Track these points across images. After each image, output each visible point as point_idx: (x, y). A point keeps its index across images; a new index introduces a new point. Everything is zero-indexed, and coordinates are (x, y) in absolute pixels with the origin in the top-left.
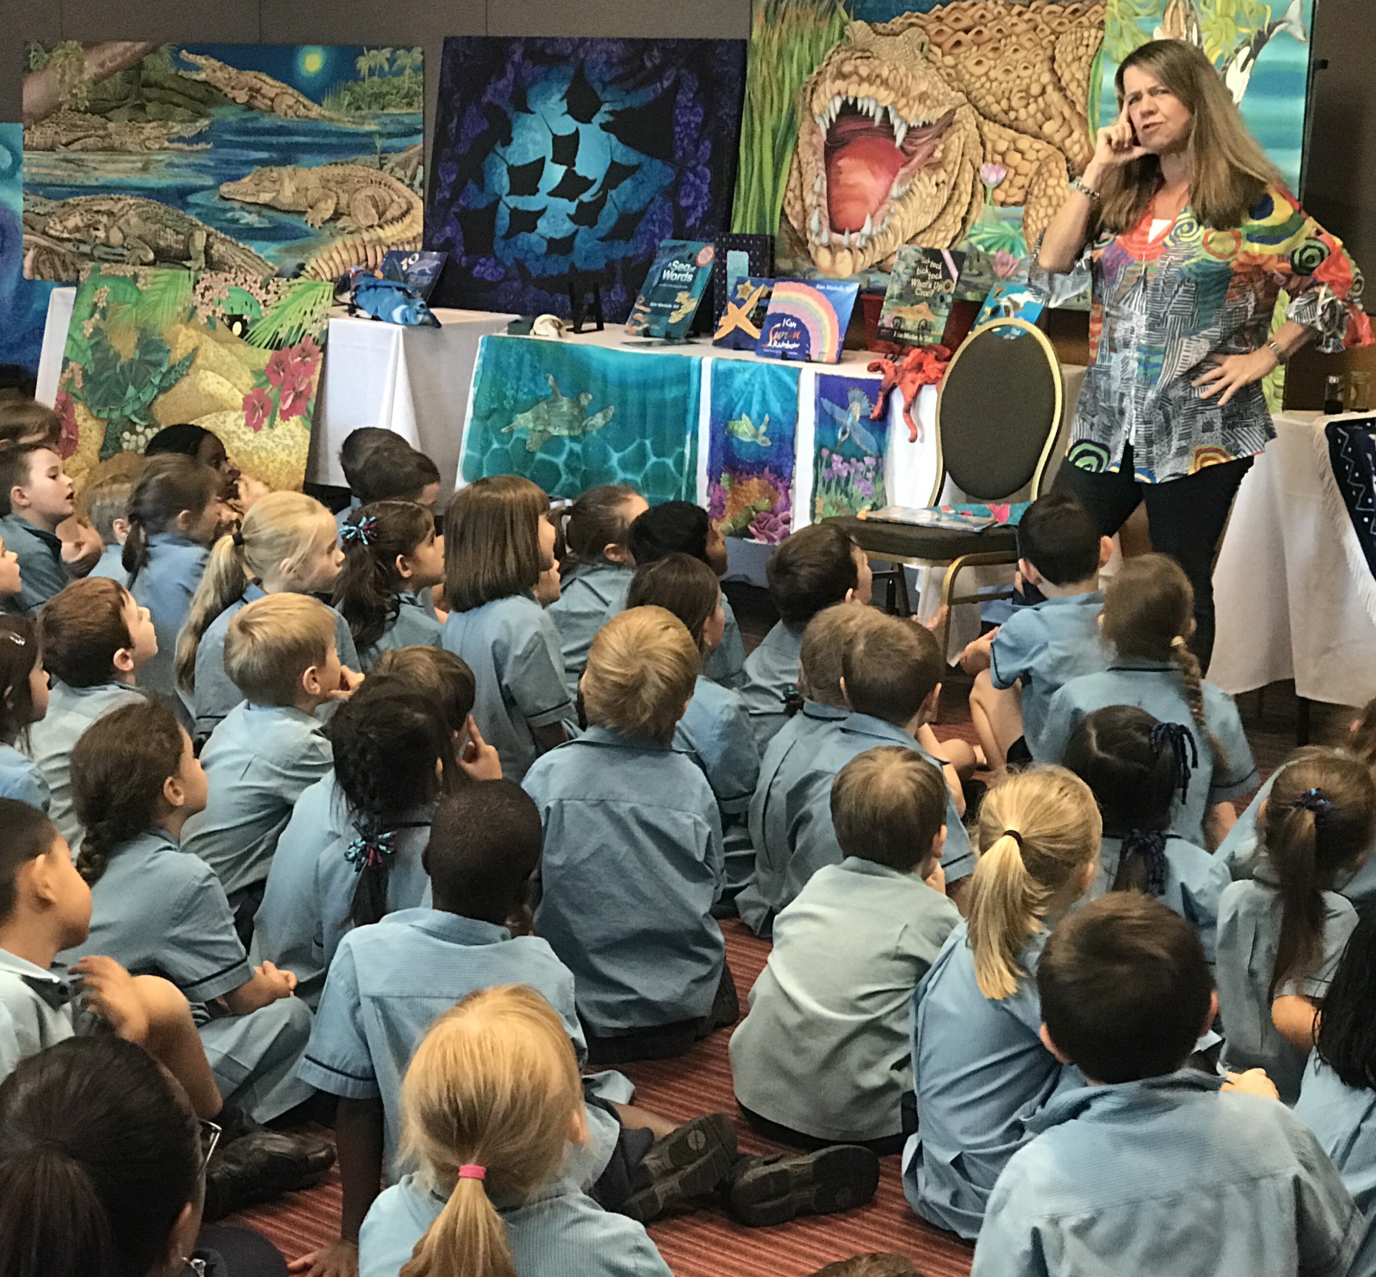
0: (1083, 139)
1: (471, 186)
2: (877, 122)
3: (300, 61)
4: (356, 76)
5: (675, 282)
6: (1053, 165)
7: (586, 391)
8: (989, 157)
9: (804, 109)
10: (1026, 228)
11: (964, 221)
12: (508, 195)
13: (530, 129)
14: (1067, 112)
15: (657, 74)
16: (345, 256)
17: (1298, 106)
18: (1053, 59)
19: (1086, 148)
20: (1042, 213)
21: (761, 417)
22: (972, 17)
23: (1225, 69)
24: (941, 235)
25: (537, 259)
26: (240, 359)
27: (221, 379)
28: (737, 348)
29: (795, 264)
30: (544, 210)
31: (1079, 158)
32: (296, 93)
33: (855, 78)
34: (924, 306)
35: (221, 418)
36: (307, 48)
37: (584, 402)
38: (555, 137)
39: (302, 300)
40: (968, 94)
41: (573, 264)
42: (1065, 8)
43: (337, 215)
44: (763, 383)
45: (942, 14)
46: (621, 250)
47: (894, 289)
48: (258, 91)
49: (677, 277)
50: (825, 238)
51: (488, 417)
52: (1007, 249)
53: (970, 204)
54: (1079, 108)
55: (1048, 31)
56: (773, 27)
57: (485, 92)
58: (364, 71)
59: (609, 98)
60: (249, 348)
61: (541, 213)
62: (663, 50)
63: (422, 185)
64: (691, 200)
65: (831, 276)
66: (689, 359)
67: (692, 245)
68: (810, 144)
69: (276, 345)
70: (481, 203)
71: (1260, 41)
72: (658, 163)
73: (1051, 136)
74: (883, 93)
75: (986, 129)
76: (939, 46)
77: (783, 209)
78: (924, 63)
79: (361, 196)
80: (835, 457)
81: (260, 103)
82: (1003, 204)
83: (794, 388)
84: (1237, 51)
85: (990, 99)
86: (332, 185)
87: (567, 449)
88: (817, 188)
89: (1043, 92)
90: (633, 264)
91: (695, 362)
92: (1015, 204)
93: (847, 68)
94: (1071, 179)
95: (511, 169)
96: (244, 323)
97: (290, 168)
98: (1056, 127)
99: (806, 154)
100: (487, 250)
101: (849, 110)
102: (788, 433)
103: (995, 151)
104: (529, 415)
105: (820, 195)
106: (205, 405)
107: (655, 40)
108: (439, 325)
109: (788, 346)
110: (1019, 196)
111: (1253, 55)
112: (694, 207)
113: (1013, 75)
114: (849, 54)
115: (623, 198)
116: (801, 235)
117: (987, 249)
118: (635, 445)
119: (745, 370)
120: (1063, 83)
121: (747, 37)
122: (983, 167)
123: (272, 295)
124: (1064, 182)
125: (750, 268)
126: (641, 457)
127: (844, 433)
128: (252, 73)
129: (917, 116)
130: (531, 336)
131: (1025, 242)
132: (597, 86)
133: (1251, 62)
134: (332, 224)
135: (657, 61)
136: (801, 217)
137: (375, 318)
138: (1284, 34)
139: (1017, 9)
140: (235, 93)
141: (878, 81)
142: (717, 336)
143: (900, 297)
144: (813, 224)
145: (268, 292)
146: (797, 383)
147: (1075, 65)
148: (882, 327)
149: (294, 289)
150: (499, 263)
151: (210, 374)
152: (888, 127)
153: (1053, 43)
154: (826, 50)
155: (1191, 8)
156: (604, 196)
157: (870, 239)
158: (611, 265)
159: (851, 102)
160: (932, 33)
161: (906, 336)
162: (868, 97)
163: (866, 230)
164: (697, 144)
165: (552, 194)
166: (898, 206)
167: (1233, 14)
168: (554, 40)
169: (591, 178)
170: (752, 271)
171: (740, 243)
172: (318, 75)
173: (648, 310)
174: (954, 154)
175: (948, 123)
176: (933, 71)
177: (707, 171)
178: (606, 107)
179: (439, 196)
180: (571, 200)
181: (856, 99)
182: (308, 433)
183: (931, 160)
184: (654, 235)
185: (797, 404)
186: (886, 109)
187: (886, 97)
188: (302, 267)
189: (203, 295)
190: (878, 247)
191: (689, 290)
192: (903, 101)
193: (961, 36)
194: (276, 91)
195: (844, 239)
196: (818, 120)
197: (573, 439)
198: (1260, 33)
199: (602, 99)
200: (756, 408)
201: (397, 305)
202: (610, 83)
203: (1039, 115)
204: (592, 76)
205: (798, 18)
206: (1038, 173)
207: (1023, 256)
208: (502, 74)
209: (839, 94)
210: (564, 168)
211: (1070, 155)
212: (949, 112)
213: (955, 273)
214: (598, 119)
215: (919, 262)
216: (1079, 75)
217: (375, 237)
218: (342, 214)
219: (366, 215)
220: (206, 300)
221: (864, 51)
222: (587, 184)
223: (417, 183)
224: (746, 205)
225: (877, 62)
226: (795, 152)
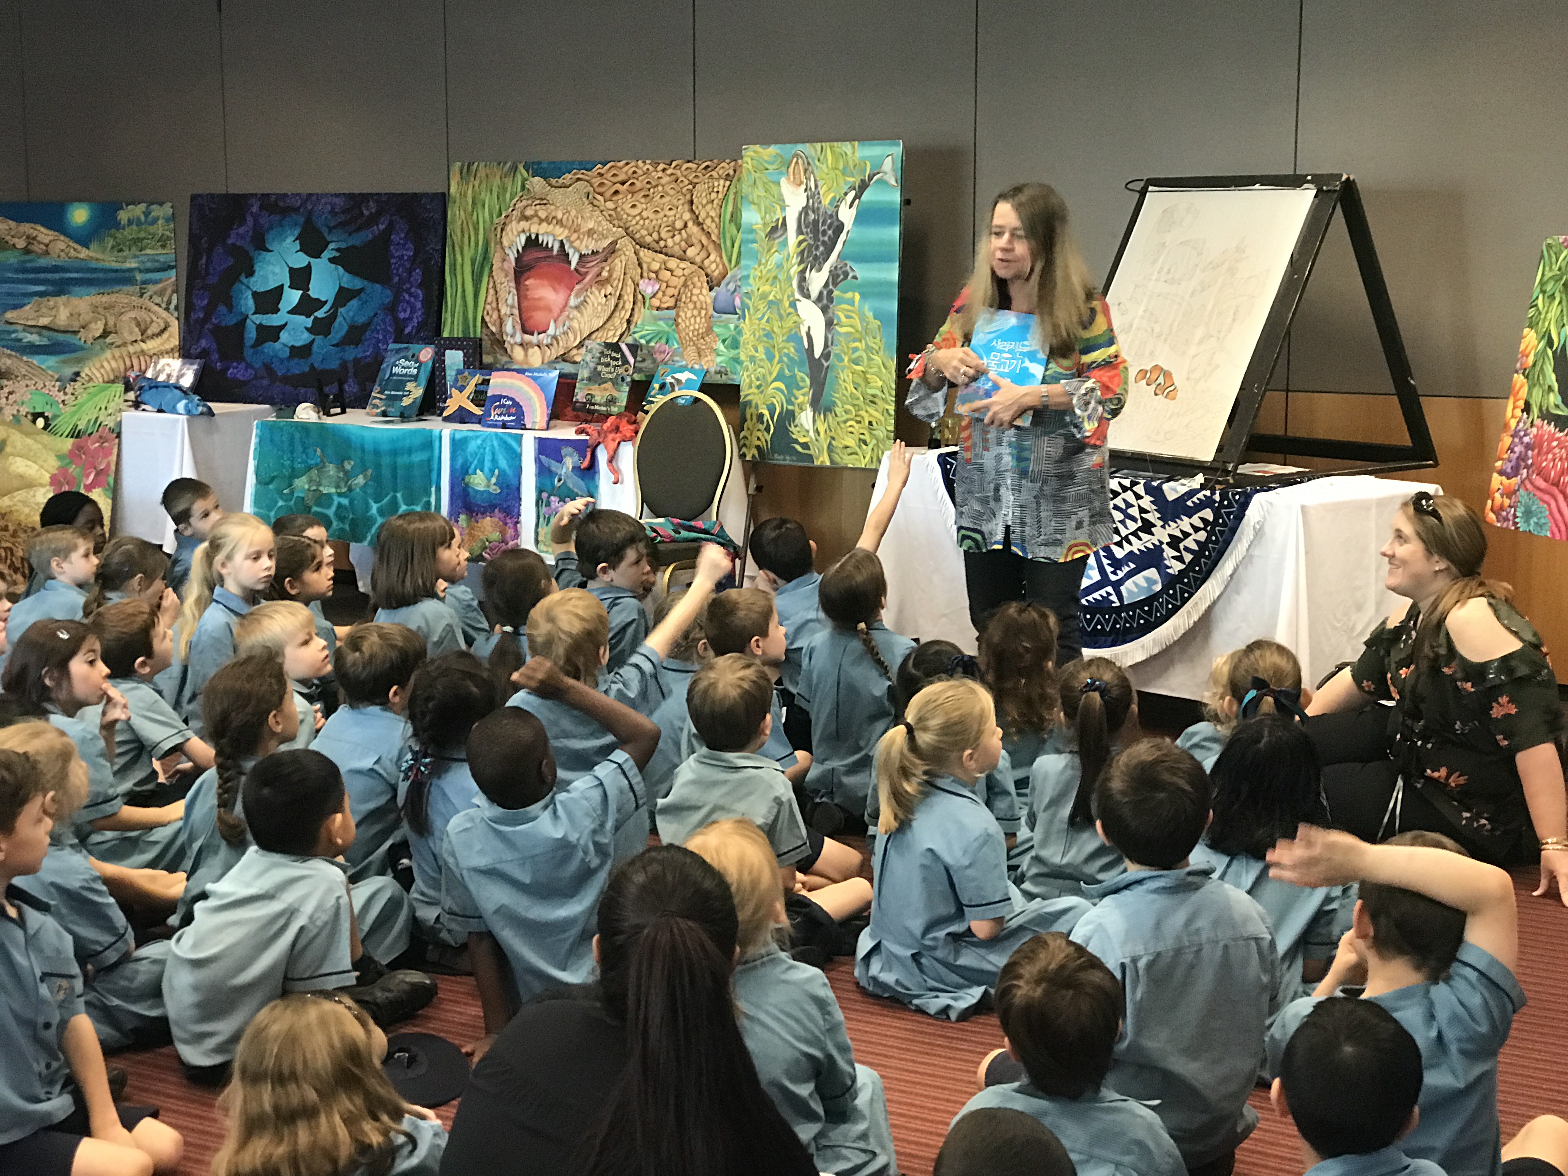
0: (718, 259)
1: (222, 309)
2: (555, 252)
3: (69, 216)
4: (117, 225)
5: (402, 376)
6: (696, 279)
7: (349, 458)
8: (645, 274)
9: (496, 244)
10: (677, 325)
11: (629, 322)
12: (255, 313)
13: (269, 263)
14: (705, 241)
15: (373, 220)
16: (114, 364)
17: (894, 233)
18: (691, 202)
19: (721, 266)
20: (689, 314)
21: (492, 472)
22: (626, 173)
23: (837, 206)
24: (611, 333)
25: (282, 361)
26: (45, 446)
27: (29, 463)
28: (462, 422)
29: (495, 358)
30: (285, 325)
31: (716, 273)
32: (67, 240)
33: (536, 219)
34: (609, 385)
35: (31, 493)
36: (76, 204)
37: (348, 467)
38: (292, 270)
39: (96, 399)
40: (626, 229)
41: (312, 365)
42: (699, 165)
43: (105, 334)
44: (492, 445)
45: (602, 171)
46: (351, 353)
47: (584, 373)
48: (34, 238)
49: (404, 371)
50: (518, 339)
51: (268, 484)
52: (664, 341)
53: (633, 309)
54: (714, 237)
55: (687, 182)
56: (468, 183)
57: (229, 236)
58: (124, 221)
59: (334, 239)
60: (53, 437)
61: (282, 327)
62: (377, 201)
63: (177, 308)
64: (408, 312)
65: (525, 367)
66: (431, 431)
67: (414, 347)
68: (502, 269)
69: (76, 434)
70: (231, 320)
71: (863, 186)
72: (378, 286)
73: (694, 258)
74: (558, 230)
75: (641, 254)
76: (601, 194)
77: (483, 318)
78: (590, 207)
79: (125, 318)
80: (552, 498)
81: (36, 247)
82: (658, 309)
83: (519, 450)
84: (846, 194)
85: (644, 232)
86: (100, 310)
87: (336, 503)
88: (510, 302)
89: (686, 226)
90: (362, 363)
91: (436, 433)
92: (667, 308)
93: (529, 212)
94: (711, 289)
95: (255, 295)
96: (46, 419)
97: (64, 298)
98: (697, 251)
99: (499, 276)
100: (239, 356)
101: (532, 243)
102: (515, 482)
103: (650, 271)
104: (304, 479)
105: (512, 307)
106: (16, 483)
107: (371, 195)
108: (213, 415)
109: (506, 418)
110: (671, 303)
111: (858, 196)
112: (410, 319)
113: (661, 214)
114: (530, 202)
115: (351, 314)
116: (497, 336)
117: (648, 342)
118: (388, 497)
119: (477, 437)
120: (700, 220)
121: (446, 191)
122: (641, 282)
123: (69, 396)
124: (705, 291)
125: (465, 363)
126: (394, 505)
127: (560, 480)
128: (28, 225)
129: (587, 247)
130: (296, 419)
131: (677, 336)
132: (325, 231)
133: (857, 201)
134: (101, 340)
135: (373, 211)
136: (498, 323)
137: (160, 411)
138: (881, 181)
139: (661, 166)
140: (16, 240)
141: (554, 221)
142: (445, 414)
143: (589, 379)
144: (508, 328)
145: (65, 394)
146: (520, 445)
147: (709, 206)
148: (577, 402)
149: (89, 391)
150: (249, 366)
151: (18, 459)
152: (564, 255)
153: (691, 191)
154: (511, 200)
155: (809, 164)
156: (336, 312)
157: (555, 337)
158: (344, 365)
159: (533, 237)
160: (596, 185)
161: (597, 407)
162: (547, 233)
163: (551, 331)
164: (410, 272)
165: (292, 312)
166: (575, 313)
167: (841, 167)
168: (285, 195)
169: (323, 299)
170: (467, 364)
171: (454, 344)
172: (85, 226)
173: (383, 397)
174: (618, 273)
175: (612, 250)
176: (598, 212)
177: (419, 292)
178: (332, 246)
179: (193, 316)
180: (308, 316)
181: (537, 236)
182: (110, 501)
183: (599, 279)
184: (378, 341)
185: (520, 460)
186: (562, 242)
187: (561, 233)
188: (77, 374)
189: (7, 398)
190: (561, 343)
191: (416, 380)
192: (575, 236)
193: (618, 186)
194: (52, 238)
195: (534, 339)
196: (507, 251)
197: (340, 495)
198: (863, 181)
199: (329, 238)
200: (487, 465)
201: (180, 400)
202: (335, 227)
203: (683, 243)
204: (319, 223)
205: (487, 175)
206: (685, 285)
207: (676, 346)
208: (243, 222)
209: (524, 231)
210: (301, 292)
211: (709, 271)
212: (611, 243)
213: (631, 360)
214: (326, 255)
215: (602, 353)
216: (712, 214)
217: (138, 350)
218: (110, 332)
219: (130, 333)
220: (10, 402)
221: (542, 199)
222: (320, 304)
223: (172, 307)
224: (453, 316)
225: (553, 207)
226: (491, 275)
